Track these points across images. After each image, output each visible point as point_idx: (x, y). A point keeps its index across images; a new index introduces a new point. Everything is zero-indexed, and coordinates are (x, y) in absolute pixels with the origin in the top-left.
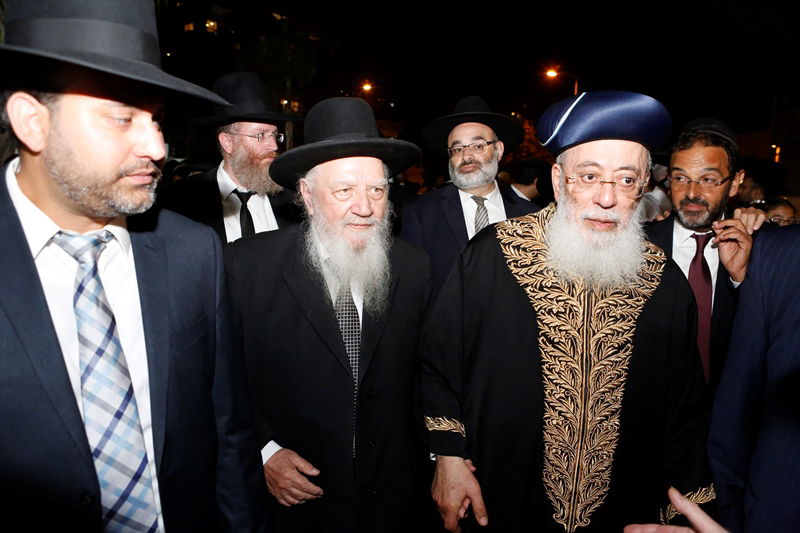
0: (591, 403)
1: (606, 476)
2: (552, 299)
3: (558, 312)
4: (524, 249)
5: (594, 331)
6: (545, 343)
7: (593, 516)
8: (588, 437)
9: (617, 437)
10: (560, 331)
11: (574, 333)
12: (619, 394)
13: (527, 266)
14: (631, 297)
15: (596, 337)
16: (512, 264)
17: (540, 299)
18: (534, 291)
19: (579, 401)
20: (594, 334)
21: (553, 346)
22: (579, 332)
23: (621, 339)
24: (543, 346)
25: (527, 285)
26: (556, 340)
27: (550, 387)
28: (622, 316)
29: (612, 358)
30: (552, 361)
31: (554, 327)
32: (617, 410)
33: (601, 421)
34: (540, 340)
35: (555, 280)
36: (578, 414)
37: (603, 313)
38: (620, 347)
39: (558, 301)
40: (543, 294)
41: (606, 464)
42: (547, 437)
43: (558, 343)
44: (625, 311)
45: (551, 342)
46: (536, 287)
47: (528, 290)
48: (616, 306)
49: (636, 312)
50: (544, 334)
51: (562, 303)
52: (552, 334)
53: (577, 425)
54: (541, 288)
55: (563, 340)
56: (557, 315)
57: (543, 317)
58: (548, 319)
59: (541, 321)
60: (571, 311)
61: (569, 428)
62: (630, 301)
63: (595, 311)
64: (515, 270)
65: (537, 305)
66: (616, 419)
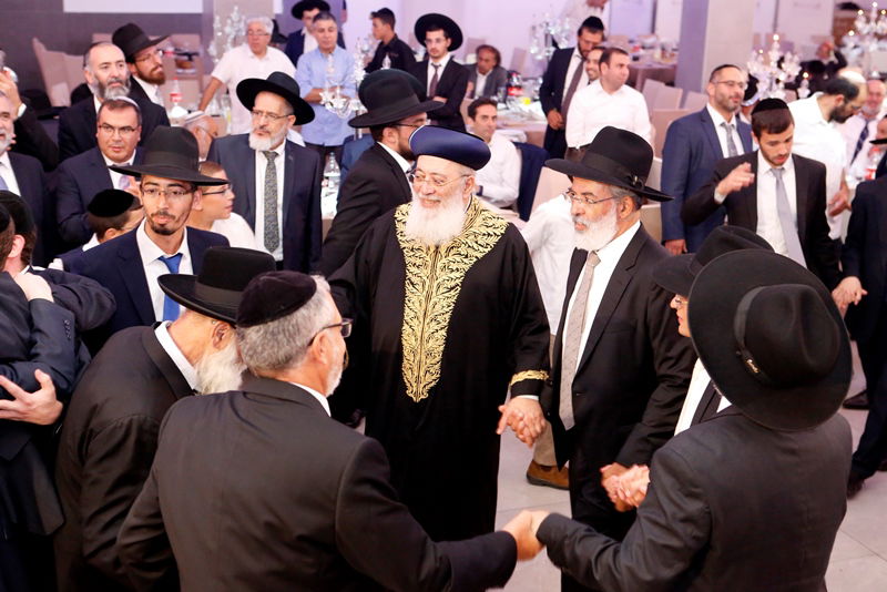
0: (427, 320)
1: (437, 366)
2: (417, 257)
5: (437, 277)
7: (430, 392)
9: (444, 343)
10: (418, 277)
11: (425, 278)
12: (447, 316)
14: (467, 257)
15: (439, 280)
19: (421, 320)
20: (437, 279)
21: (412, 286)
22: (428, 278)
23: (453, 284)
26: (415, 283)
27: (407, 310)
28: (457, 270)
29: (447, 295)
30: (411, 295)
31: (415, 275)
33: (433, 332)
35: (420, 245)
37: (444, 266)
38: (452, 288)
39: (419, 258)
40: (412, 253)
41: (437, 360)
42: (404, 342)
44: (461, 266)
45: (412, 284)
48: (454, 263)
49: (467, 268)
51: (421, 260)
52: (414, 279)
53: (419, 334)
54: (412, 250)
56: (418, 267)
58: (413, 269)
60: (425, 265)
61: (415, 336)
62: (465, 260)
63: (440, 265)
65: (407, 260)
66: (443, 332)
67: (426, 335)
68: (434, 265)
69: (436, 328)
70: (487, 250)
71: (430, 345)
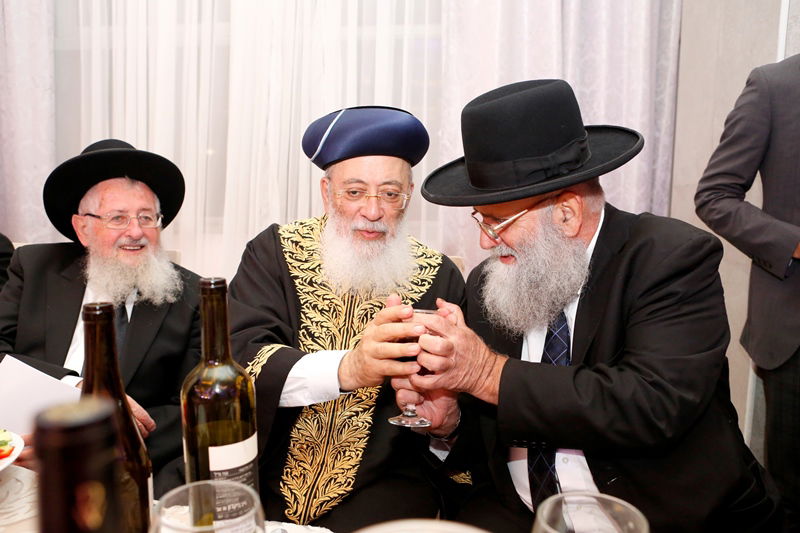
1: (351, 474)
2: (319, 296)
3: (323, 309)
4: (302, 247)
5: (355, 332)
6: (305, 337)
8: (336, 432)
9: (368, 435)
10: (322, 327)
11: (336, 331)
12: (374, 390)
13: (301, 261)
15: (357, 338)
16: (288, 254)
17: (308, 293)
18: (303, 284)
20: (355, 335)
21: (313, 340)
22: (340, 331)
24: (303, 339)
25: (297, 277)
26: (316, 335)
31: (317, 323)
32: (371, 407)
33: (350, 417)
34: (301, 332)
35: (325, 279)
36: (328, 408)
37: (366, 315)
39: (324, 299)
40: (311, 289)
41: (352, 462)
42: (294, 432)
43: (318, 338)
45: (312, 336)
46: (305, 281)
47: (297, 282)
48: (381, 308)
50: (305, 328)
51: (327, 302)
52: (313, 329)
53: (326, 419)
54: (311, 283)
55: (323, 336)
56: (321, 311)
57: (306, 311)
58: (311, 313)
59: (305, 314)
60: (335, 310)
61: (318, 422)
63: (357, 312)
64: (289, 260)
65: (303, 298)
66: (367, 417)
67: (338, 421)
68: (350, 313)
69: (355, 409)
70: (424, 289)
71: (344, 436)
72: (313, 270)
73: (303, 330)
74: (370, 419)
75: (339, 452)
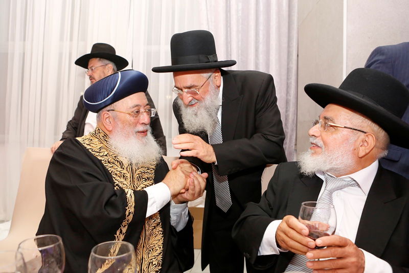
68: (132, 177)
72: (106, 155)
73: (117, 187)
74: (161, 229)
75: (150, 250)
